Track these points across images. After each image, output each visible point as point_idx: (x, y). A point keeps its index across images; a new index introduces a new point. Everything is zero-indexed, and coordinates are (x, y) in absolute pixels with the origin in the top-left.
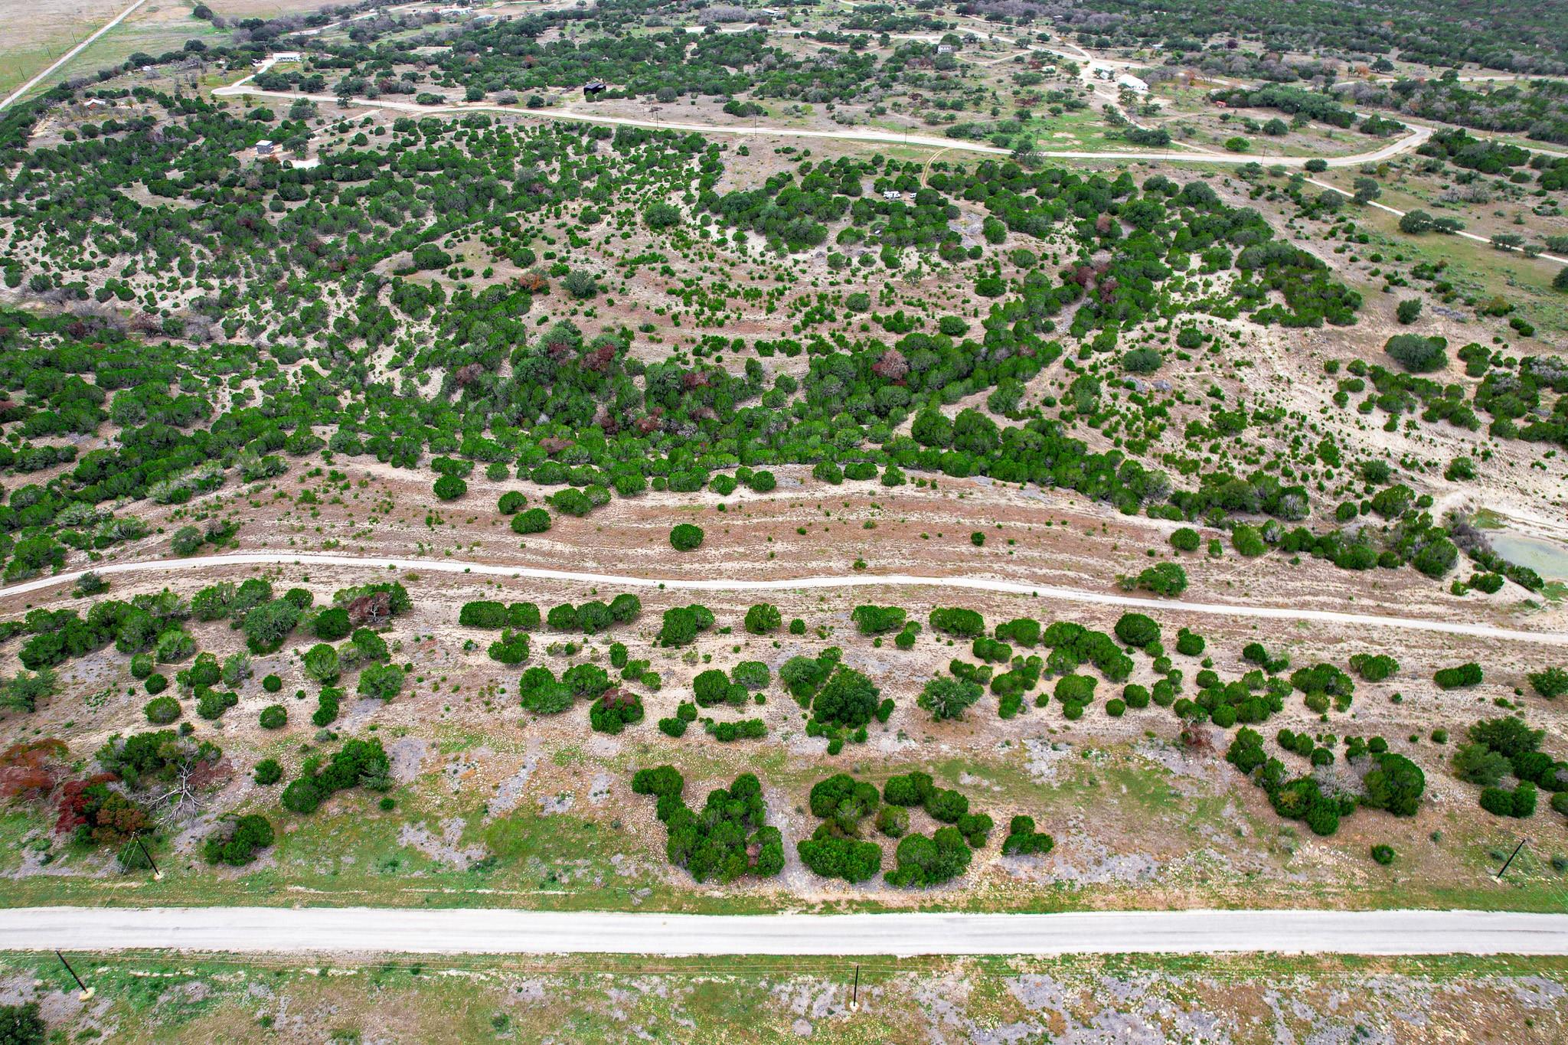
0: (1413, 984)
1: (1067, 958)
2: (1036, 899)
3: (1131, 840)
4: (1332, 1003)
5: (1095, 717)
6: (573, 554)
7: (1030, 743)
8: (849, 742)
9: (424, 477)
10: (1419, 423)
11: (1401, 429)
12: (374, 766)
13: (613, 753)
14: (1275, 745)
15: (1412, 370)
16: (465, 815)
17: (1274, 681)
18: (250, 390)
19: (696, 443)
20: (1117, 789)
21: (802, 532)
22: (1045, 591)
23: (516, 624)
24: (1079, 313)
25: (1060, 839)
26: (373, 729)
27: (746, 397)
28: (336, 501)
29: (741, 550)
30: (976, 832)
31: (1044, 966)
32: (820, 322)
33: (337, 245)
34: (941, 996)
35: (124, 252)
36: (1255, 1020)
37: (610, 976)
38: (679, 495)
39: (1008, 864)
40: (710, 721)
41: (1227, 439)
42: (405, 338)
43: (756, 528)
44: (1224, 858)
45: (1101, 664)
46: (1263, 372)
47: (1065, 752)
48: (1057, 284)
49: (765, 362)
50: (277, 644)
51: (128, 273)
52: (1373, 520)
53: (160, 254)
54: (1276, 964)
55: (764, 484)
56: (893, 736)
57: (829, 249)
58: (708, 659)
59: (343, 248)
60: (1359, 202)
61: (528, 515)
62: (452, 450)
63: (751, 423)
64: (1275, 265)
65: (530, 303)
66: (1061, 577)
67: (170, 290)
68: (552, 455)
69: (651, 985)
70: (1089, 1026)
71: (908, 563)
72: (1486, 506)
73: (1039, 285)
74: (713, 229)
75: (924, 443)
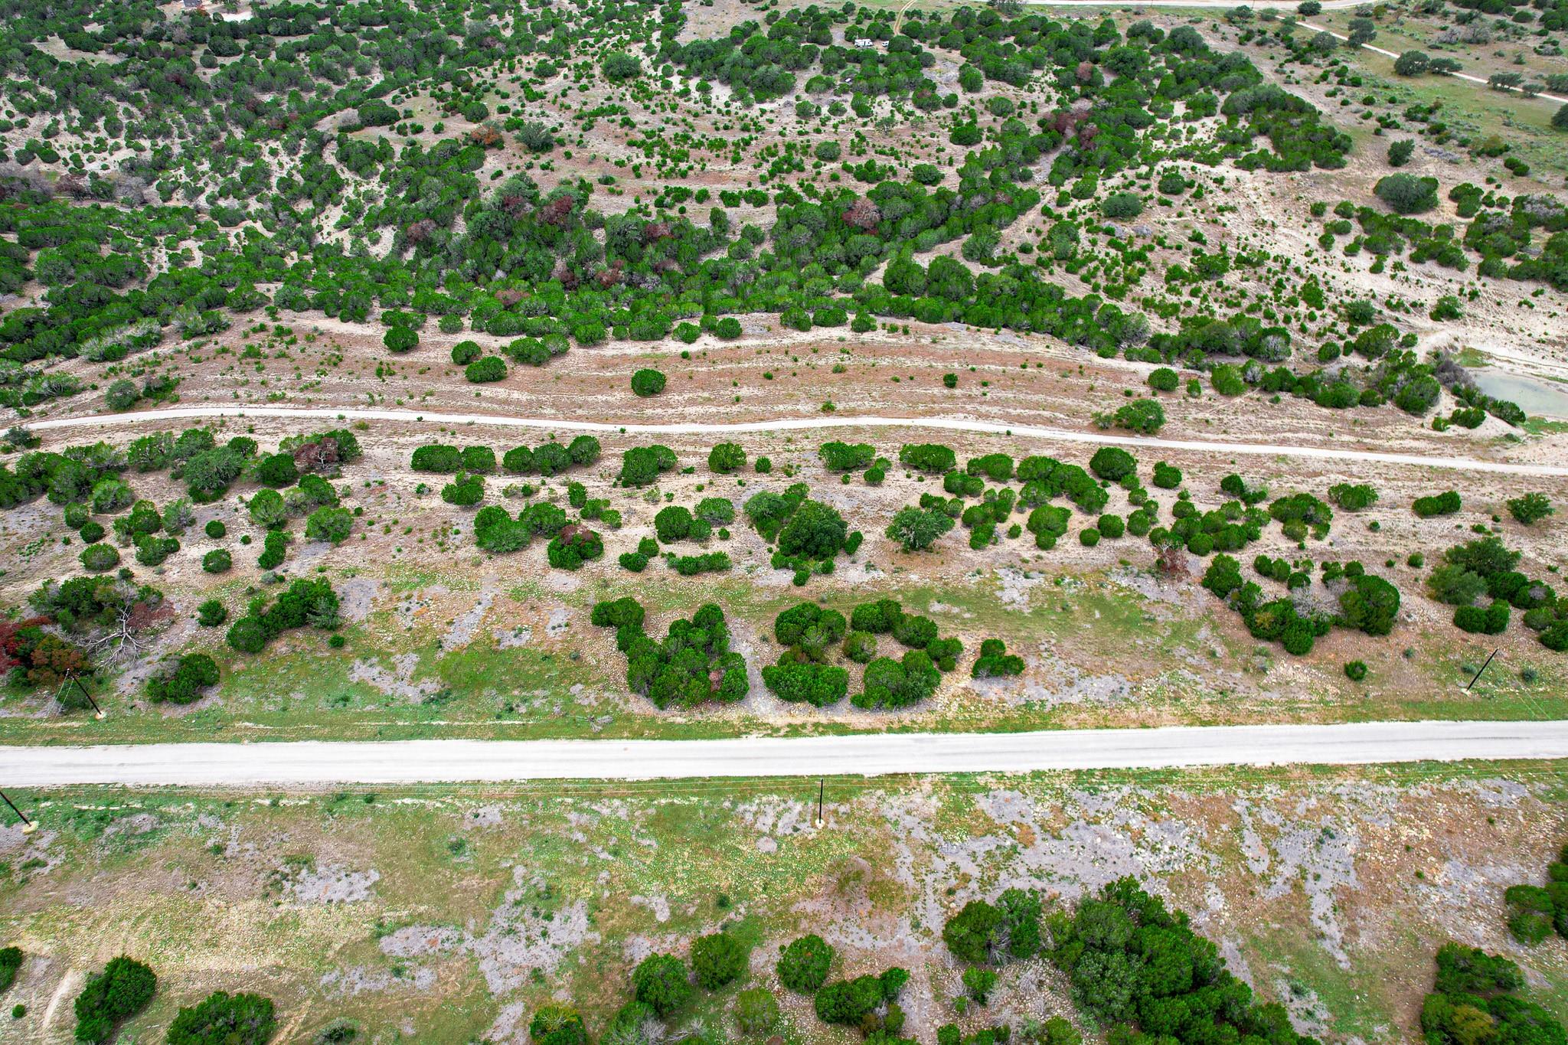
0: (1380, 789)
1: (1037, 775)
2: (1006, 719)
3: (1104, 663)
4: (1300, 809)
5: (1068, 547)
6: (530, 403)
7: (1001, 572)
8: (816, 573)
9: (374, 330)
10: (1407, 264)
11: (1388, 271)
12: (322, 604)
13: (572, 588)
14: (1252, 571)
15: (1401, 212)
16: (418, 650)
17: (1253, 511)
18: (189, 250)
19: (660, 295)
20: (1090, 614)
21: (769, 377)
22: (1018, 430)
23: (470, 467)
24: (1058, 160)
25: (1031, 662)
26: (321, 571)
27: (711, 249)
28: (282, 356)
29: (706, 395)
30: (946, 657)
31: (1014, 783)
32: (788, 172)
33: (276, 103)
34: (909, 813)
35: (44, 110)
36: (1224, 827)
37: (570, 800)
38: (641, 344)
39: (978, 686)
40: (672, 555)
41: (1207, 283)
42: (353, 197)
43: (721, 374)
44: (1197, 678)
45: (1075, 497)
46: (1247, 216)
47: (1038, 580)
48: (1035, 131)
49: (730, 212)
50: (220, 492)
51: (50, 133)
52: (1356, 361)
53: (83, 113)
54: (1248, 776)
55: (730, 332)
56: (861, 568)
57: (798, 98)
58: (670, 497)
59: (284, 107)
60: (1353, 44)
61: (483, 364)
62: (404, 305)
63: (716, 275)
64: (1263, 109)
65: (483, 158)
66: (1035, 417)
67: (98, 151)
68: (509, 307)
69: (612, 809)
70: (1058, 838)
71: (879, 405)
72: (1471, 345)
73: (1017, 133)
74: (675, 80)
75: (896, 292)
